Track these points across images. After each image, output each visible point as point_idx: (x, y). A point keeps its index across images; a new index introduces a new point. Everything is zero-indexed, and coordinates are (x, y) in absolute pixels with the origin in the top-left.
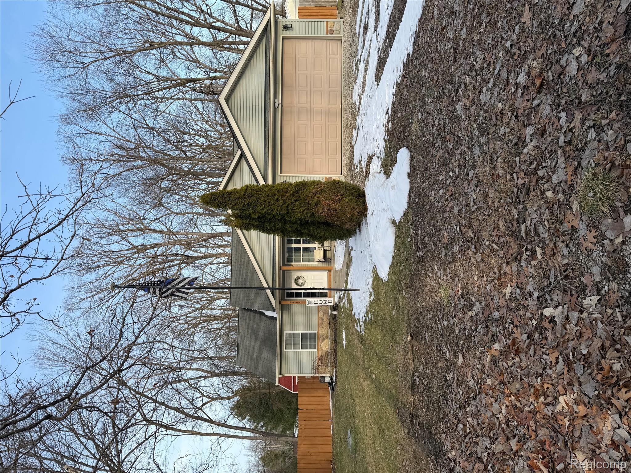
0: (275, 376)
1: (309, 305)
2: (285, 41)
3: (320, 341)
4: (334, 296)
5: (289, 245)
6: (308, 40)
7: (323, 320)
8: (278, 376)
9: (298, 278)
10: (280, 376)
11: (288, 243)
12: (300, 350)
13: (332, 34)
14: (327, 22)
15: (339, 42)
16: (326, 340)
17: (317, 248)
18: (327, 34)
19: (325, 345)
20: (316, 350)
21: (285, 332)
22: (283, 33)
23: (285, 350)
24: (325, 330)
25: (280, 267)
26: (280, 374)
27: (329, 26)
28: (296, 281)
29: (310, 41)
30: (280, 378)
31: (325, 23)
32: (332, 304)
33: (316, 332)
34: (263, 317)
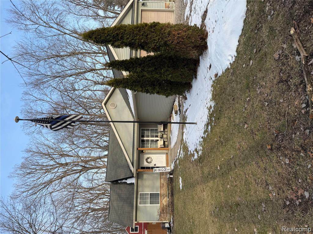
0: (132, 223)
1: (155, 172)
2: (142, 12)
3: (162, 199)
4: (171, 165)
5: (142, 139)
6: (155, 12)
7: (163, 184)
8: (135, 222)
9: (148, 158)
10: (136, 222)
11: (142, 137)
12: (149, 205)
13: (169, 8)
14: (166, 3)
15: (173, 13)
16: (166, 198)
17: (159, 140)
18: (166, 8)
19: (165, 201)
20: (159, 205)
21: (139, 193)
22: (141, 8)
23: (139, 205)
24: (165, 191)
25: (137, 148)
26: (136, 221)
27: (167, 5)
28: (147, 160)
29: (156, 12)
30: (135, 224)
31: (165, 3)
32: (170, 171)
33: (159, 192)
34: (125, 185)
